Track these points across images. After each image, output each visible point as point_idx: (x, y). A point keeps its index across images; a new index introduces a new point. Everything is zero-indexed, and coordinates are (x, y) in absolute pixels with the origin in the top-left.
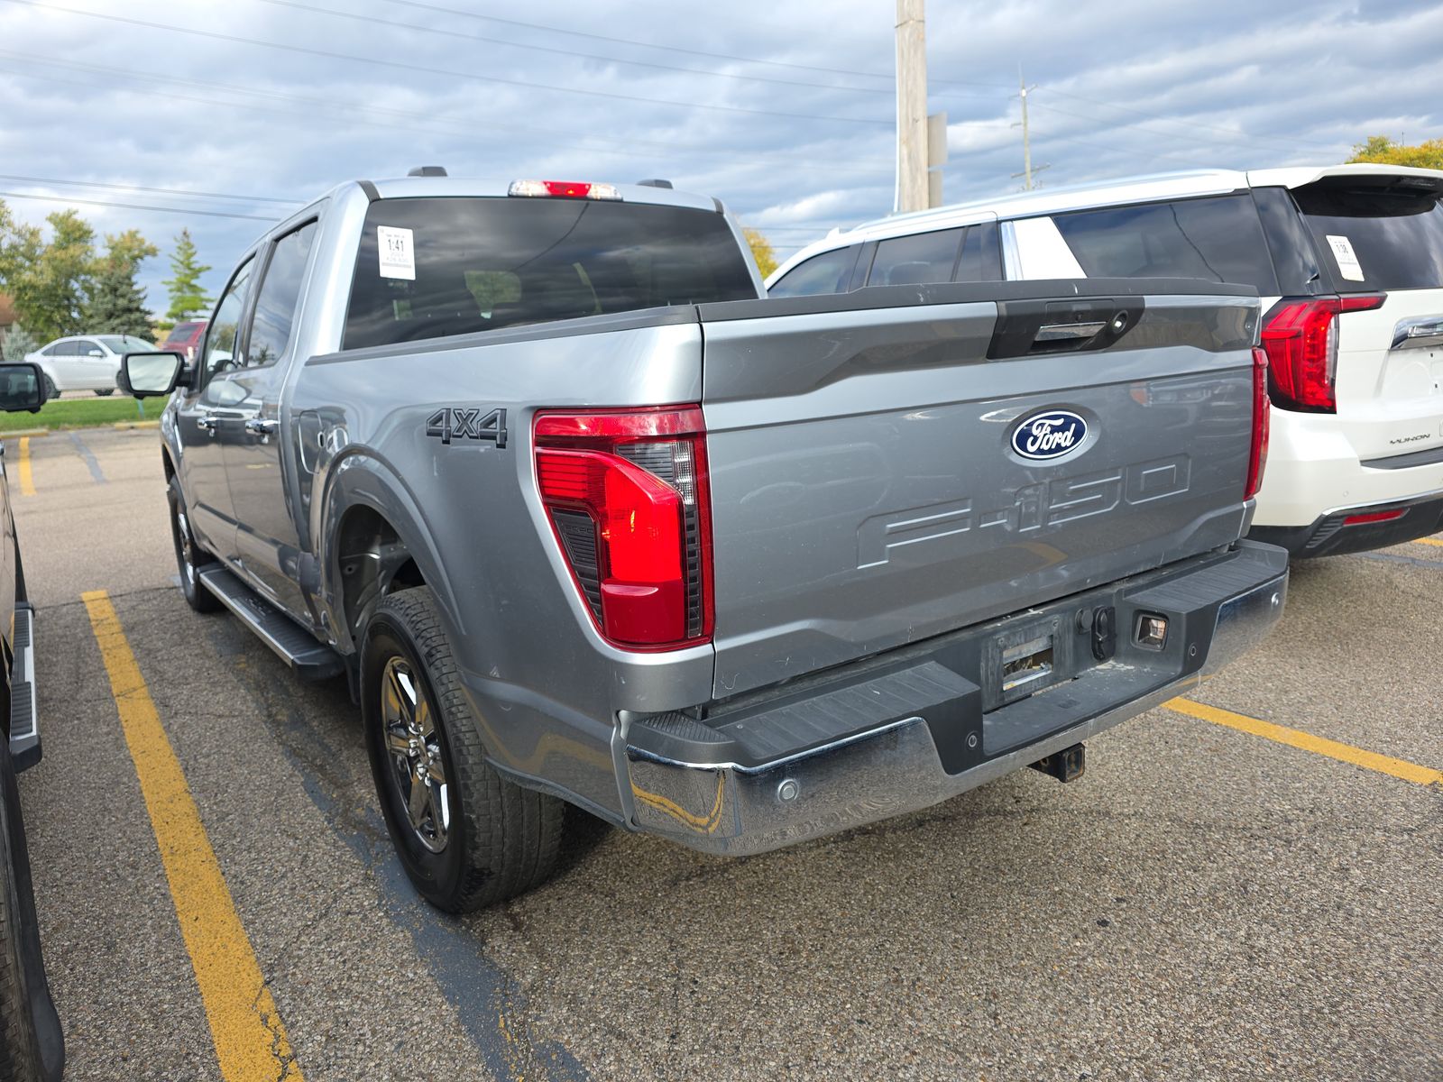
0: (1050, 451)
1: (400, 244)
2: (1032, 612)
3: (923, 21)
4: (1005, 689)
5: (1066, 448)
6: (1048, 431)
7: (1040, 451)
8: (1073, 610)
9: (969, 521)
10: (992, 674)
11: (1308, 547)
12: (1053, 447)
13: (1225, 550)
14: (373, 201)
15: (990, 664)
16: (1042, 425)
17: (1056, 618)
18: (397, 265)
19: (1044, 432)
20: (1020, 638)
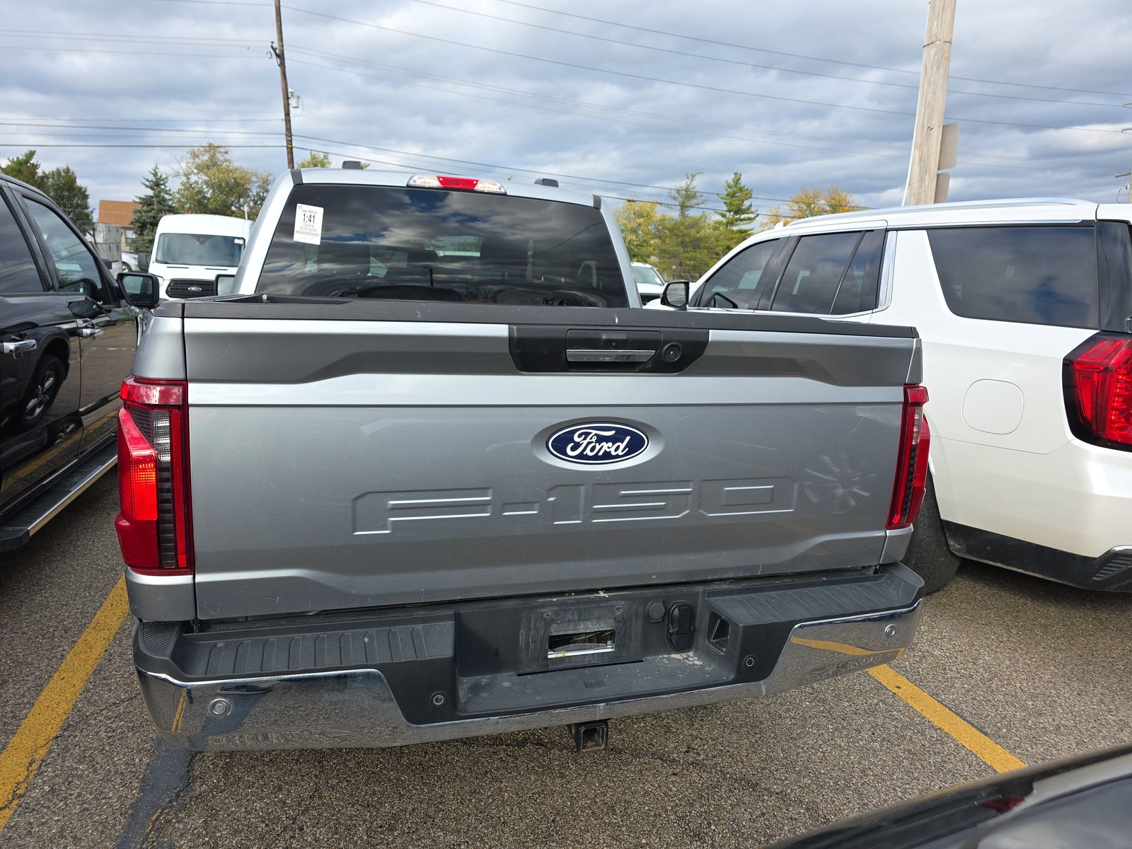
0: (596, 457)
1: (312, 218)
2: (602, 594)
3: (950, 42)
4: (549, 657)
5: (617, 456)
6: (594, 440)
7: (582, 456)
8: (645, 600)
9: (489, 508)
10: (534, 642)
11: (1094, 578)
12: (600, 454)
13: (871, 573)
14: (297, 185)
15: (532, 633)
16: (587, 434)
17: (621, 604)
18: (307, 233)
19: (588, 440)
20: (572, 615)
